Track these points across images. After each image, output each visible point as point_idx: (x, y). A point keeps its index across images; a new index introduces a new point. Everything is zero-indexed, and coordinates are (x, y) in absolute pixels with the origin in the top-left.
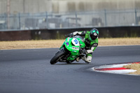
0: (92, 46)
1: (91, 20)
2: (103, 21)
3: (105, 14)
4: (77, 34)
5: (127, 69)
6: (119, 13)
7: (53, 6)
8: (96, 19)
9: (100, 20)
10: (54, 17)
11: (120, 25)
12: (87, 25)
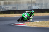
0: (32, 16)
2: (16, 8)
3: (17, 5)
4: (27, 12)
5: (25, 24)
6: (22, 5)
8: (14, 7)
9: (15, 8)
11: (22, 9)
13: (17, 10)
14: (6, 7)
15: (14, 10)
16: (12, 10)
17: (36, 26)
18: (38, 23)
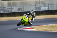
1: (17, 9)
2: (22, 9)
6: (29, 6)
7: (2, 4)
10: (2, 8)
12: (16, 11)
14: (10, 9)
17: (45, 30)
18: (48, 27)
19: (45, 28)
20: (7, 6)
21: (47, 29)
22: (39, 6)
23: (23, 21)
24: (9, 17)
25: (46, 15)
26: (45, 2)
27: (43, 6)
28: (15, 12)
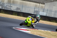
8: (18, 8)
10: (1, 4)
13: (21, 12)
14: (9, 6)
15: (18, 11)
16: (16, 11)
17: (40, 35)
18: (43, 32)
19: (40, 33)
20: (7, 3)
21: (42, 34)
22: (38, 10)
23: (26, 22)
24: (7, 14)
25: (43, 20)
26: (45, 7)
27: (42, 11)
28: (13, 10)
